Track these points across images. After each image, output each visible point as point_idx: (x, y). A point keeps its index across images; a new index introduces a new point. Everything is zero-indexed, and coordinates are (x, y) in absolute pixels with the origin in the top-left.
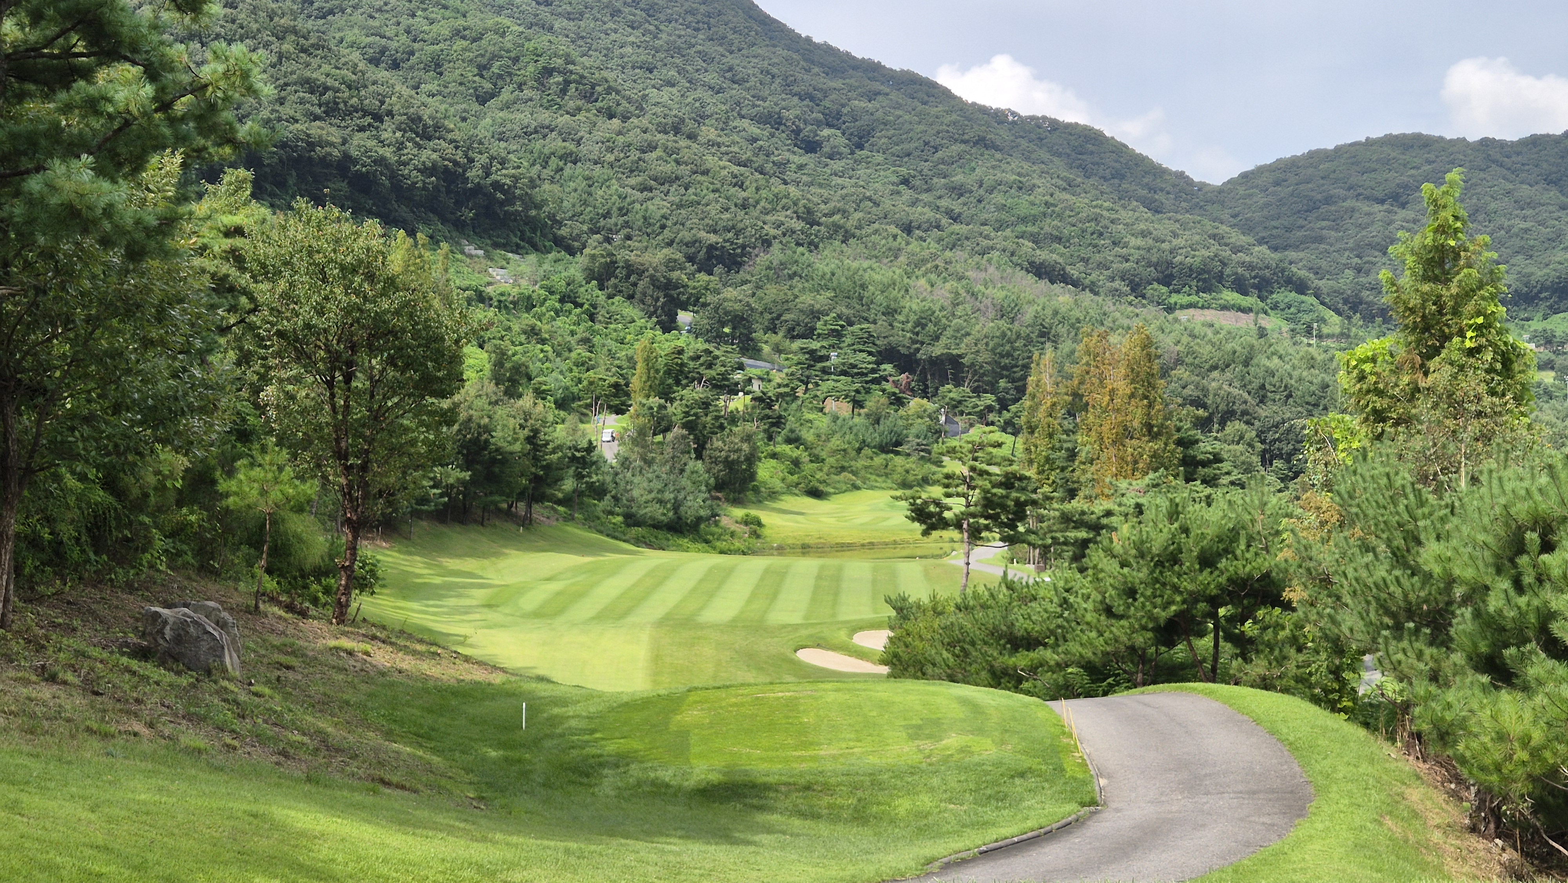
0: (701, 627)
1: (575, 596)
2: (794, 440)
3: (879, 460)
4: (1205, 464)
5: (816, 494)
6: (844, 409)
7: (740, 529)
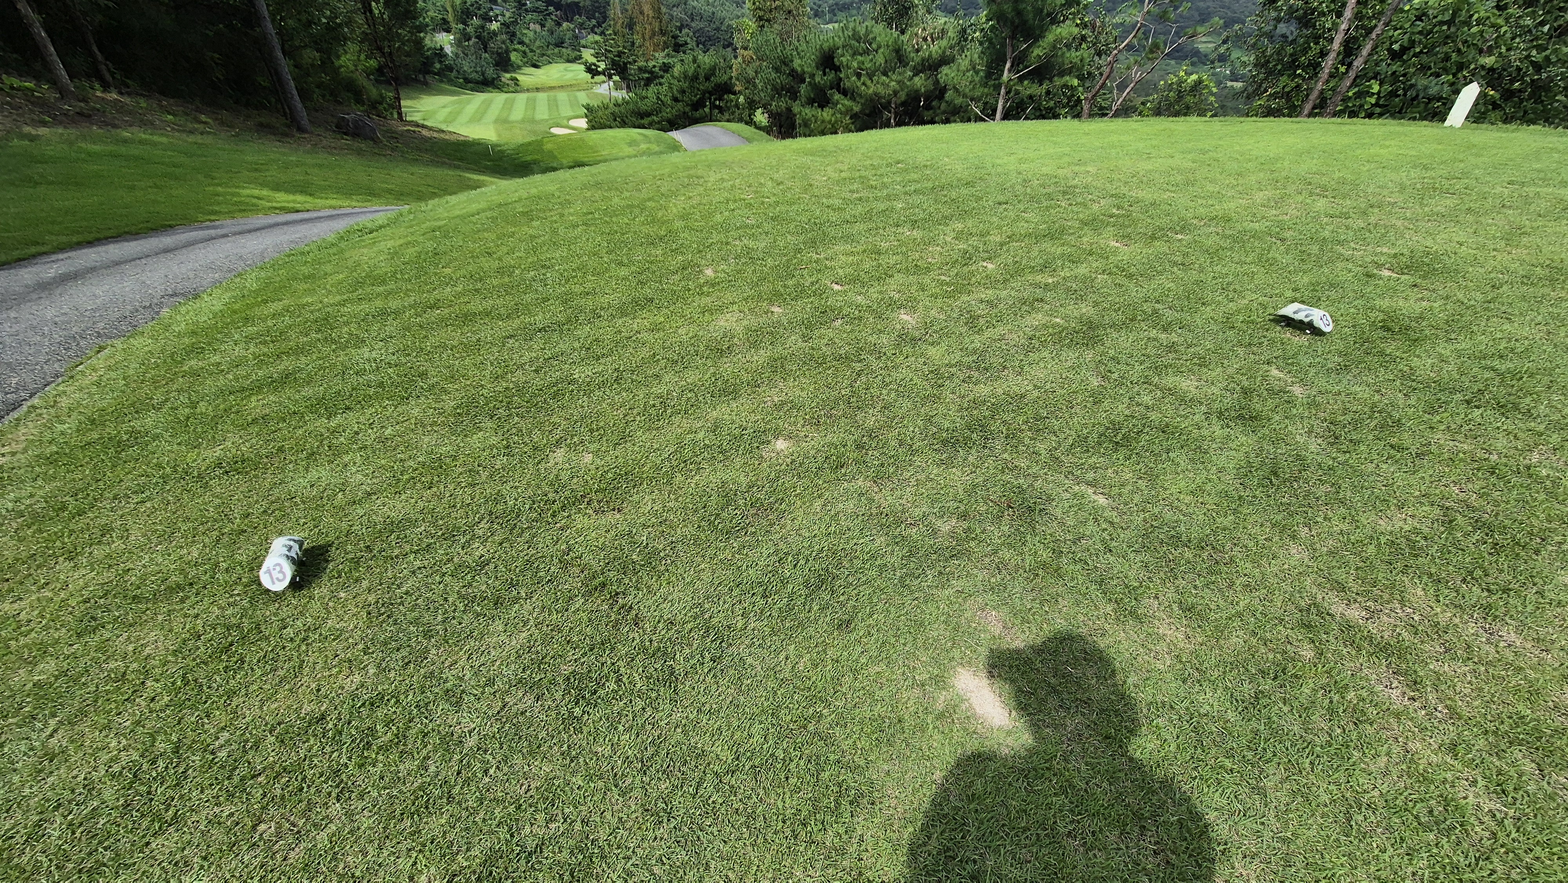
0: (513, 122)
1: (459, 113)
2: (521, 43)
3: (556, 50)
4: (682, 45)
5: (535, 66)
6: (538, 28)
7: (510, 82)
